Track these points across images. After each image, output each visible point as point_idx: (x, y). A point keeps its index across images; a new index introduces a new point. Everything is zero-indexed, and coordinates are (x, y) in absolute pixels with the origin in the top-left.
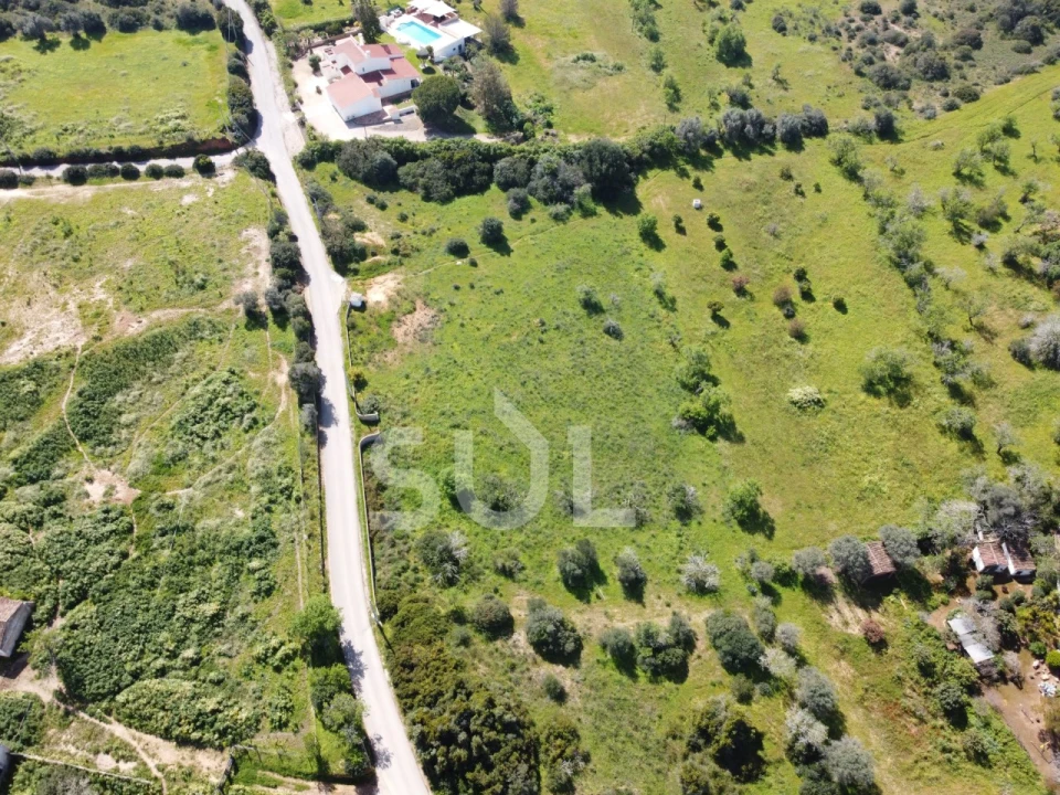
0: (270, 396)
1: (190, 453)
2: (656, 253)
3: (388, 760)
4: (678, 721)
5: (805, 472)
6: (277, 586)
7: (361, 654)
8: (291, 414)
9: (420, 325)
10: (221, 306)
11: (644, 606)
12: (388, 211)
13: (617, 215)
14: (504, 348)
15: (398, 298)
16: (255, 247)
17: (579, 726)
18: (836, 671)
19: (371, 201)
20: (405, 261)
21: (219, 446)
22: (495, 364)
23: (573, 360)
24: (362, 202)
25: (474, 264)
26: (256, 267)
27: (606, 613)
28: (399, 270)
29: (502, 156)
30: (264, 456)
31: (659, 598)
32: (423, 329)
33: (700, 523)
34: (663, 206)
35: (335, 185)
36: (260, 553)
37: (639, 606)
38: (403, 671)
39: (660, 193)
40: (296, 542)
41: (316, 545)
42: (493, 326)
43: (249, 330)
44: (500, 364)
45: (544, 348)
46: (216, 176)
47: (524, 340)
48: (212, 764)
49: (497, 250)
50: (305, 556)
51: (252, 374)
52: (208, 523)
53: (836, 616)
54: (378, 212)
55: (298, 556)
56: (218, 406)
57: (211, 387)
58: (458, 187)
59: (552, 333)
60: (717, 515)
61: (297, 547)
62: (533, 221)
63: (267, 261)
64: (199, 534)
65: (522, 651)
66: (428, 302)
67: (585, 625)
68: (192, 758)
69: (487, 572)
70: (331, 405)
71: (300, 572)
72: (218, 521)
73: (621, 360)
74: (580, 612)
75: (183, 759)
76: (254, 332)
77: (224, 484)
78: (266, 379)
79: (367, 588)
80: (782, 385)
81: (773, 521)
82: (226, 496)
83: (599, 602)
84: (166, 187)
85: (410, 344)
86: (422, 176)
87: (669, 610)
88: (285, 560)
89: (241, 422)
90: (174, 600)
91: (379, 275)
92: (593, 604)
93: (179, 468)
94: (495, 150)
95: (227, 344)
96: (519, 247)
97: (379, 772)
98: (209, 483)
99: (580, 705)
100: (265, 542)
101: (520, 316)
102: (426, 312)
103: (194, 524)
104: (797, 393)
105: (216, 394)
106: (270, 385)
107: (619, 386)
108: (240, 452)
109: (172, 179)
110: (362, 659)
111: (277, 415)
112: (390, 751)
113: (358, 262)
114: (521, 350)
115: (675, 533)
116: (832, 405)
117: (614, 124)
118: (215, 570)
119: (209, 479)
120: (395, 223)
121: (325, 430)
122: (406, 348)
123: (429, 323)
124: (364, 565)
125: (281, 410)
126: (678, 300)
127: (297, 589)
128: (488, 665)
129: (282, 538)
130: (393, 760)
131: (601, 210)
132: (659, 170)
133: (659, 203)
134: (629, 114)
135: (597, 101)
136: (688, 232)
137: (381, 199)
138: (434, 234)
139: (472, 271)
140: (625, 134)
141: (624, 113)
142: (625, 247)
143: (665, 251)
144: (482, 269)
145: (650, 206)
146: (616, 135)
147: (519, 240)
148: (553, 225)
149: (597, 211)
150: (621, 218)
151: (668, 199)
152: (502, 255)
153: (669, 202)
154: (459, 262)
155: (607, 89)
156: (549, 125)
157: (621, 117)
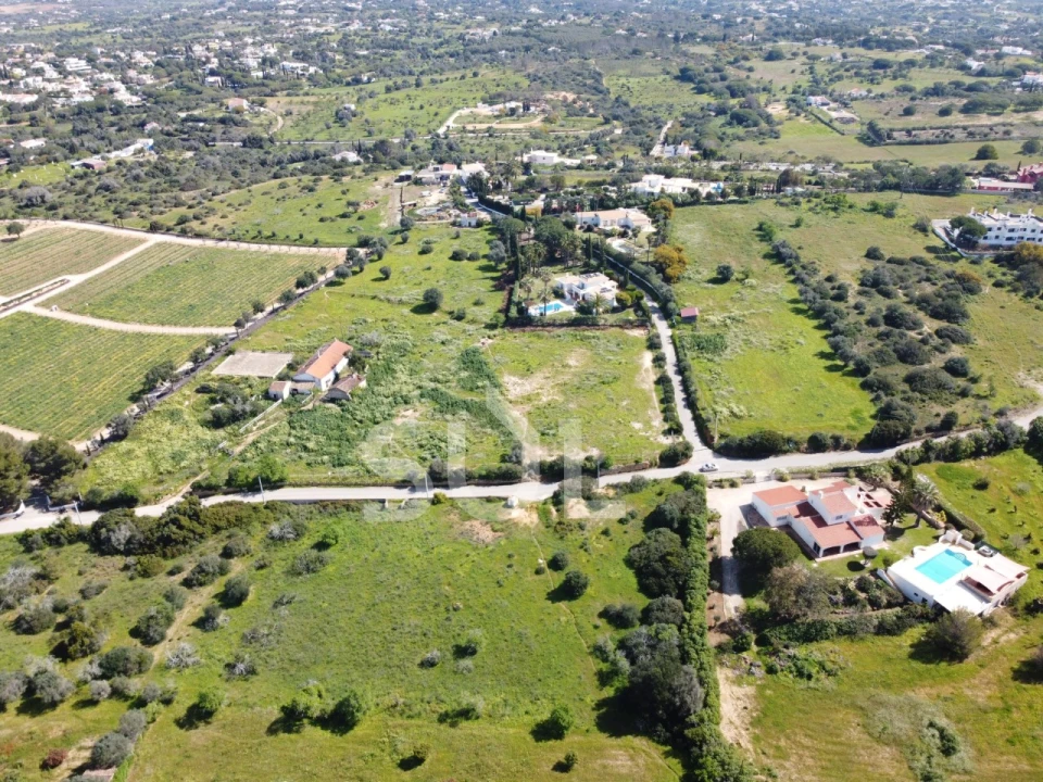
2: (530, 730)
9: (478, 534)
11: (189, 625)
12: (617, 525)
13: (599, 707)
15: (510, 524)
19: (630, 515)
20: (551, 530)
24: (630, 509)
25: (539, 572)
27: (200, 604)
28: (541, 525)
29: (684, 602)
31: (188, 635)
32: (473, 535)
33: (220, 676)
34: (611, 762)
35: (654, 495)
37: (192, 623)
43: (501, 456)
46: (665, 435)
47: (441, 593)
49: (554, 590)
54: (616, 519)
59: (443, 615)
62: (596, 627)
64: (358, 443)
66: (501, 539)
67: (200, 592)
74: (210, 592)
76: (498, 458)
81: (187, 730)
84: (653, 415)
85: (462, 527)
88: (324, 470)
92: (212, 599)
95: (493, 448)
96: (558, 609)
99: (160, 581)
102: (491, 537)
109: (662, 417)
113: (553, 504)
120: (601, 527)
122: (459, 525)
123: (478, 538)
124: (303, 499)
129: (338, 469)
131: (609, 692)
132: (681, 774)
133: (617, 760)
134: (808, 768)
135: (838, 736)
136: (557, 774)
137: (632, 522)
138: (582, 551)
139: (529, 570)
140: (759, 751)
141: (810, 762)
142: (544, 700)
143: (529, 738)
144: (530, 577)
145: (612, 747)
146: (756, 739)
147: (568, 611)
148: (590, 643)
149: (608, 687)
150: (593, 709)
151: (624, 771)
152: (548, 594)
153: (616, 770)
154: (542, 562)
155: (871, 754)
156: (771, 670)
157: (801, 757)
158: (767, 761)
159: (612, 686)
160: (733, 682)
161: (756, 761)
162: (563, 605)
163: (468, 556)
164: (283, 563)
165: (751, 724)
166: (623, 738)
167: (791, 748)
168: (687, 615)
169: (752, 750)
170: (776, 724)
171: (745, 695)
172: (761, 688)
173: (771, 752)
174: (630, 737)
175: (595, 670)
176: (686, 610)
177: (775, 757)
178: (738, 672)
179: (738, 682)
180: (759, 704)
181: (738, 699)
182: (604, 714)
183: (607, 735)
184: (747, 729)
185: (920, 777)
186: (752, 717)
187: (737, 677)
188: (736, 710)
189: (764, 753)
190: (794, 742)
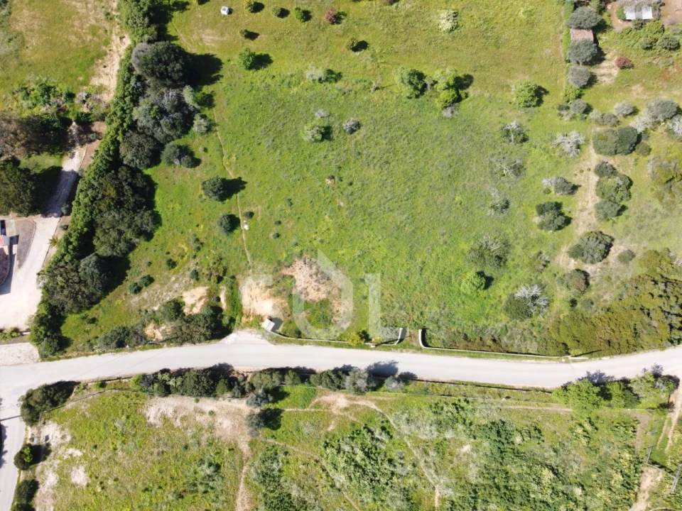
0: (357, 414)
1: (402, 486)
2: (272, 64)
3: (658, 367)
4: (653, 193)
5: (503, 50)
6: (534, 425)
7: (588, 373)
8: (381, 398)
9: (311, 276)
10: (245, 451)
11: (580, 186)
12: (156, 277)
13: (217, 78)
14: (352, 215)
15: (275, 288)
16: (175, 412)
17: (648, 249)
18: (638, 94)
19: (138, 290)
20: (230, 272)
21: (402, 461)
22: (366, 226)
23: (375, 165)
24: (136, 299)
25: (251, 215)
26: (202, 413)
27: (581, 211)
28: (241, 281)
29: (117, 151)
30: (419, 424)
31: (576, 175)
32: (316, 274)
34: (217, 38)
35: (101, 321)
36: (509, 435)
37: (579, 189)
38: (612, 347)
39: (199, 34)
40: (501, 407)
41: (507, 393)
42: (326, 217)
43: (279, 426)
44: (367, 222)
45: (357, 184)
46: (48, 445)
47: (347, 197)
48: (650, 478)
49: (237, 191)
50: (514, 402)
51: (330, 428)
52: (473, 475)
53: (604, 78)
54: (155, 286)
55: (512, 407)
56: (363, 460)
57: (342, 465)
58: (144, 204)
59: (344, 174)
60: (526, 118)
61: (505, 407)
62: (206, 150)
63: (197, 401)
64: (481, 480)
65: (598, 270)
66: (286, 264)
67: (587, 226)
68: (644, 491)
69: (539, 278)
70: (376, 365)
71: (526, 407)
72: (471, 465)
73: (383, 131)
74: (578, 226)
75: (644, 498)
76: (282, 422)
77: (438, 459)
78: (339, 416)
79: (542, 362)
80: (432, 31)
81: (536, 85)
82: (449, 457)
83: (572, 212)
84: (49, 501)
85: (329, 289)
86: (120, 233)
87: (585, 172)
88: (514, 417)
89: (382, 441)
90: (535, 501)
91: (240, 300)
92: (573, 217)
93: (415, 495)
94: (109, 155)
95: (290, 448)
96: (236, 172)
97: (664, 373)
98: (436, 471)
99: (636, 245)
100: (499, 430)
101: (321, 193)
102: (297, 268)
103: (471, 485)
104: (446, 25)
105: (350, 461)
106: (346, 413)
107: (406, 142)
108: (409, 445)
109: (38, 494)
110: (592, 372)
111: (378, 410)
112: (653, 364)
113: (222, 316)
114: (355, 202)
115: (532, 148)
116: (459, 8)
117: (89, 37)
118: (513, 470)
119: (432, 471)
120: (175, 273)
121: (399, 373)
122: (333, 293)
123: (311, 268)
124: (524, 361)
125: (373, 406)
126: (330, 68)
127: (539, 411)
128: (605, 293)
129: (496, 417)
130: (658, 364)
131: (207, 89)
132: (169, 24)
133: (212, 40)
134: (80, 19)
135: (46, 40)
136: (256, 31)
137: (138, 280)
138: (202, 240)
139: (259, 219)
140: (108, 33)
141: (77, 23)
142: (259, 86)
143: (273, 57)
144: (258, 209)
145: (213, 49)
146: (107, 43)
147: (227, 169)
148: (214, 135)
149: (207, 93)
150: (222, 76)
151: (208, 31)
152: (244, 188)
153: (214, 31)
154: (245, 227)
155: (31, 25)
156: (71, 96)
157: (82, 27)
158: (107, 25)
159: (204, 94)
160: (105, 89)
161: (114, 26)
162: (232, 176)
163: (322, 241)
164: (517, 261)
165: (106, 54)
166: (204, 53)
167: (85, 33)
168: (120, 138)
169: (114, 35)
170: (87, 52)
171: (99, 76)
172: (85, 83)
173: (101, 32)
174: (199, 54)
175: (214, 109)
176: (119, 143)
177: (100, 28)
178: (98, 97)
179: (101, 89)
180: (93, 69)
181: (107, 74)
182: (214, 72)
183: (216, 57)
184: (110, 50)
185: (8, 4)
186: (103, 59)
187: (101, 93)
188: (113, 65)
189: (106, 31)
190: (80, 37)
